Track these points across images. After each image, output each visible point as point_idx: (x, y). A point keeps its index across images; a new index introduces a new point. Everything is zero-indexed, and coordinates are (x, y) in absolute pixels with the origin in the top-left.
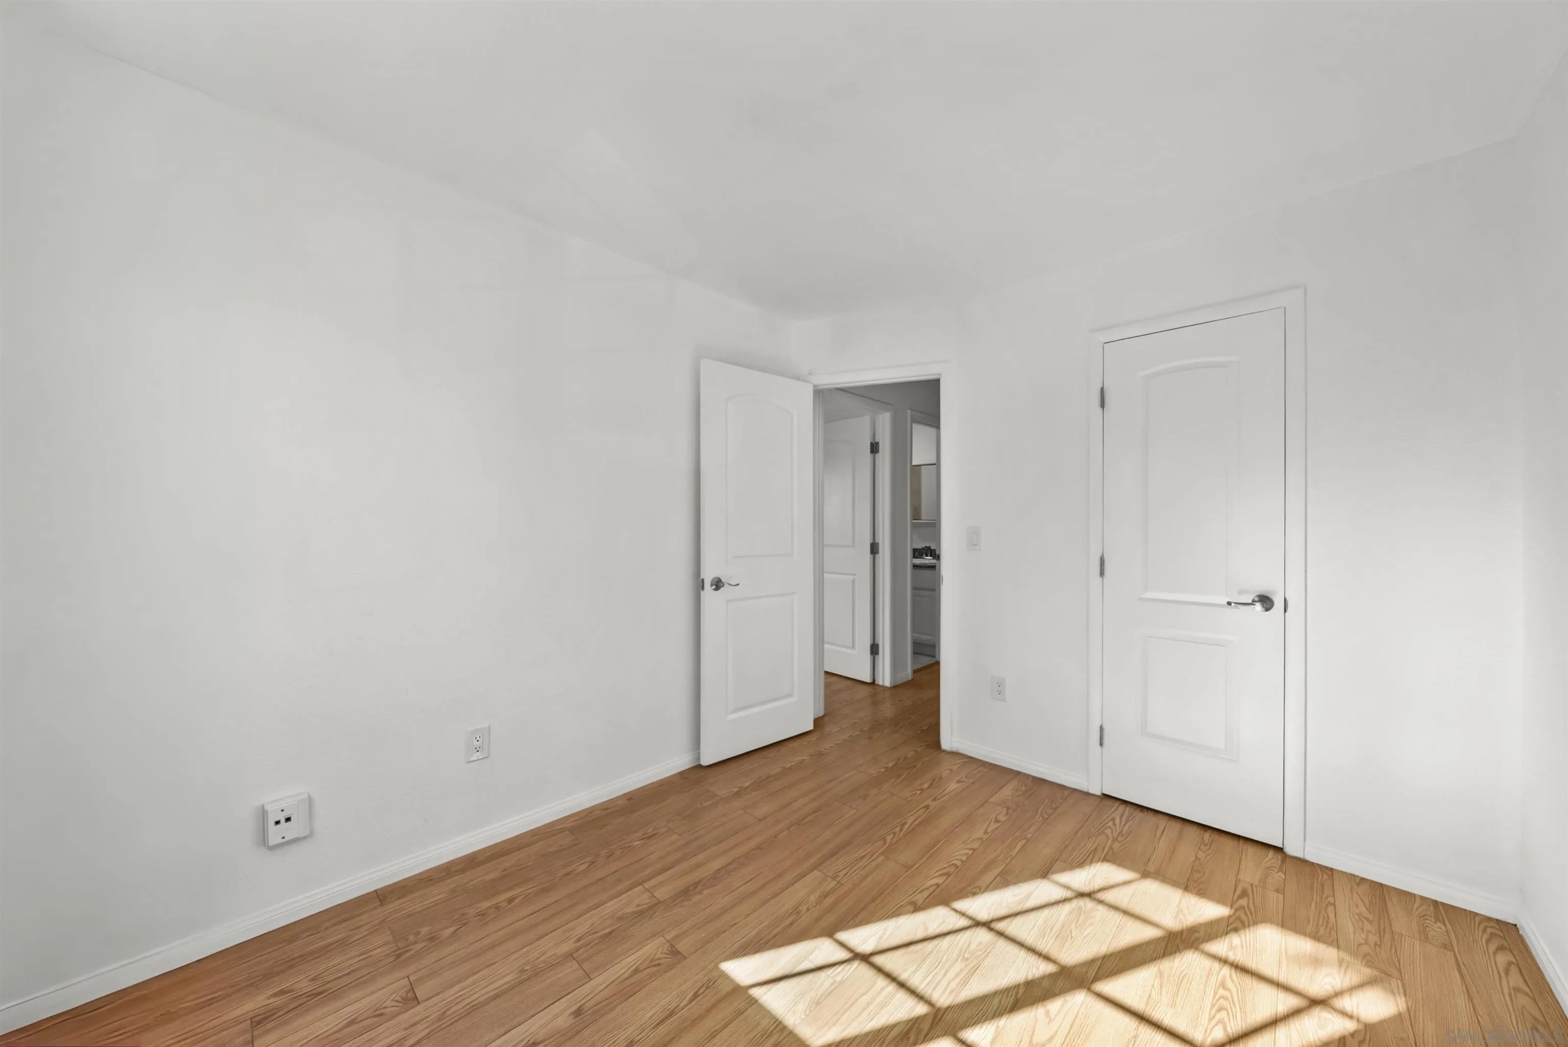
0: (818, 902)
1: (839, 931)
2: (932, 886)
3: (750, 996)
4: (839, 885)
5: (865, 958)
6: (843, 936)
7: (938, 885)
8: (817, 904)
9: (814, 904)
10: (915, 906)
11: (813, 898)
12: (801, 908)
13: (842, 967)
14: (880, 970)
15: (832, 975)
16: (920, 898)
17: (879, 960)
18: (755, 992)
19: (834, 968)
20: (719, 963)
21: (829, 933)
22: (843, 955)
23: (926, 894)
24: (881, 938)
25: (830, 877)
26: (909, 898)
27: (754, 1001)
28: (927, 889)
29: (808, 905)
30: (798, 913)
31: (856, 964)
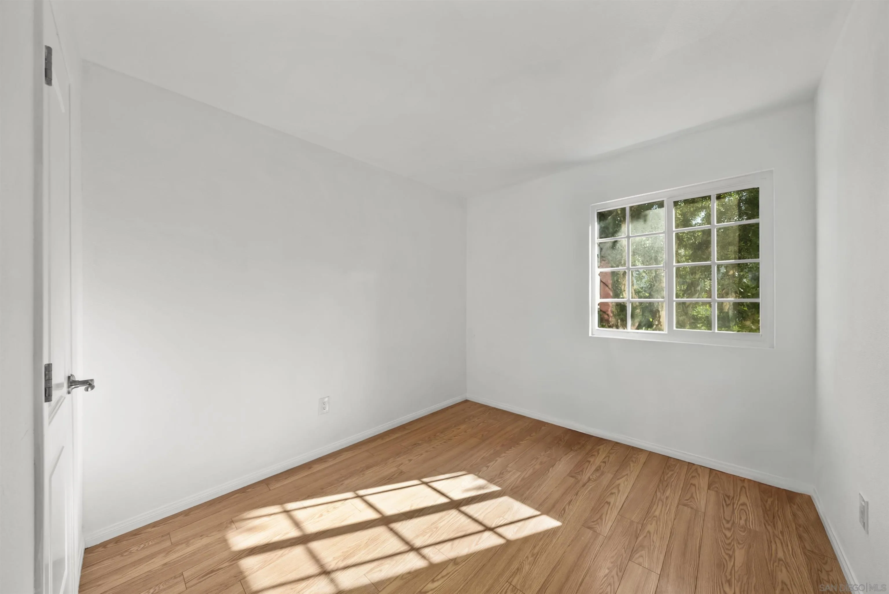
0: (522, 564)
1: (503, 544)
2: (438, 580)
3: (539, 511)
4: (509, 581)
5: (488, 529)
6: (501, 541)
7: (433, 581)
8: (522, 562)
9: (524, 562)
10: (455, 561)
11: (527, 567)
12: (532, 558)
13: (499, 524)
14: (480, 523)
15: (504, 520)
16: (450, 568)
17: (481, 528)
18: (538, 513)
19: (504, 523)
20: (563, 524)
21: (509, 543)
22: (500, 530)
23: (444, 573)
24: (480, 539)
25: (518, 589)
26: (457, 568)
27: (537, 509)
28: (443, 577)
29: (528, 561)
30: (533, 555)
31: (493, 526)
